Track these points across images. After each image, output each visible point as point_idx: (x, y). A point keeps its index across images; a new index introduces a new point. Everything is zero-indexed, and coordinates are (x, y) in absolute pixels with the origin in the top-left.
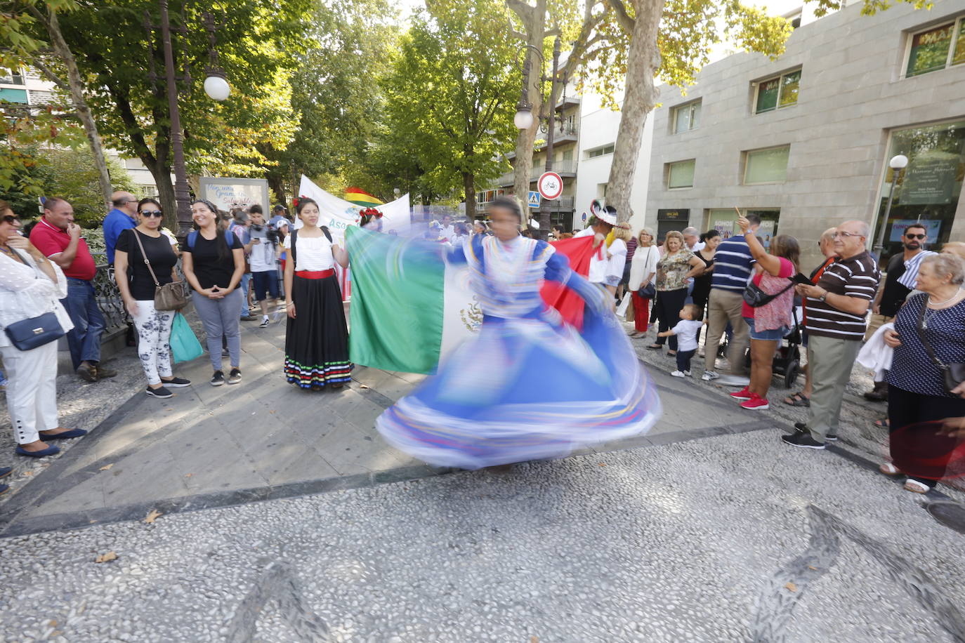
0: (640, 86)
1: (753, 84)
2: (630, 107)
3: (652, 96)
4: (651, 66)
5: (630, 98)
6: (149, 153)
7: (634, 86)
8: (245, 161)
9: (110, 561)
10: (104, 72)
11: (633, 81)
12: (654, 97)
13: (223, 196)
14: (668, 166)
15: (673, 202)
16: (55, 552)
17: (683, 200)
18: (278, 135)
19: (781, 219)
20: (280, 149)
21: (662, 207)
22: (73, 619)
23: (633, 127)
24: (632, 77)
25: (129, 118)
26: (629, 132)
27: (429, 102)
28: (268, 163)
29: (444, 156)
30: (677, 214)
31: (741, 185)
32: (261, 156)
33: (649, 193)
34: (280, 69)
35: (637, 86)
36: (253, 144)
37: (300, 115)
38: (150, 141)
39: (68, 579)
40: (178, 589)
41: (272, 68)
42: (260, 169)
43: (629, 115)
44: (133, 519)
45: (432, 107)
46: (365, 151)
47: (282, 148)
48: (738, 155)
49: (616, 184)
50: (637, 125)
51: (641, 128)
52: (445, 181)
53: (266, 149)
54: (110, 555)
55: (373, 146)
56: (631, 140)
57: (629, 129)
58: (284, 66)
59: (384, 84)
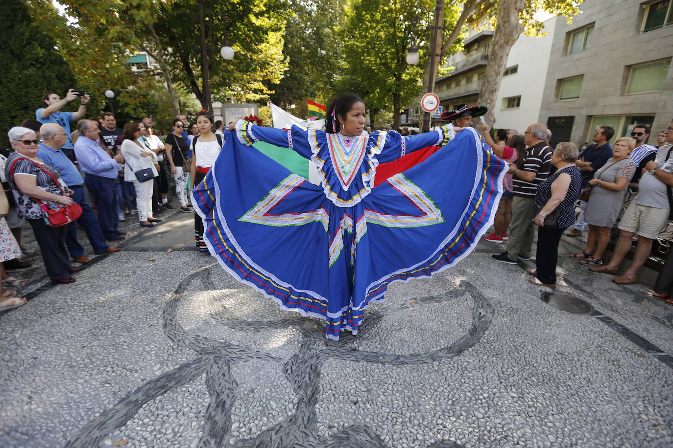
0: (506, 25)
1: (644, 6)
2: (498, 42)
3: (515, 32)
4: (516, 8)
5: (498, 35)
6: (199, 91)
7: (501, 25)
8: (255, 91)
9: (152, 261)
10: (177, 47)
11: (501, 21)
12: (517, 32)
13: (234, 115)
14: (560, 81)
15: (561, 110)
16: (137, 257)
17: (570, 108)
18: (273, 74)
19: (655, 124)
20: (275, 82)
21: (552, 115)
22: (138, 272)
23: (499, 56)
24: (500, 18)
25: (189, 71)
26: (495, 60)
27: (372, 45)
28: (269, 92)
29: (382, 83)
30: (563, 120)
31: (622, 94)
32: (264, 88)
33: (543, 103)
34: (271, 34)
35: (504, 25)
36: (260, 81)
37: (288, 59)
38: (200, 82)
39: (139, 263)
40: (171, 270)
41: (266, 33)
42: (264, 96)
43: (496, 48)
44: (163, 251)
45: (373, 48)
46: (332, 80)
47: (277, 82)
48: (621, 70)
49: (484, 99)
50: (502, 54)
51: (505, 57)
52: (380, 99)
53: (267, 83)
54: (153, 259)
55: (337, 77)
56: (496, 67)
57: (495, 58)
58: (273, 31)
59: (341, 34)
